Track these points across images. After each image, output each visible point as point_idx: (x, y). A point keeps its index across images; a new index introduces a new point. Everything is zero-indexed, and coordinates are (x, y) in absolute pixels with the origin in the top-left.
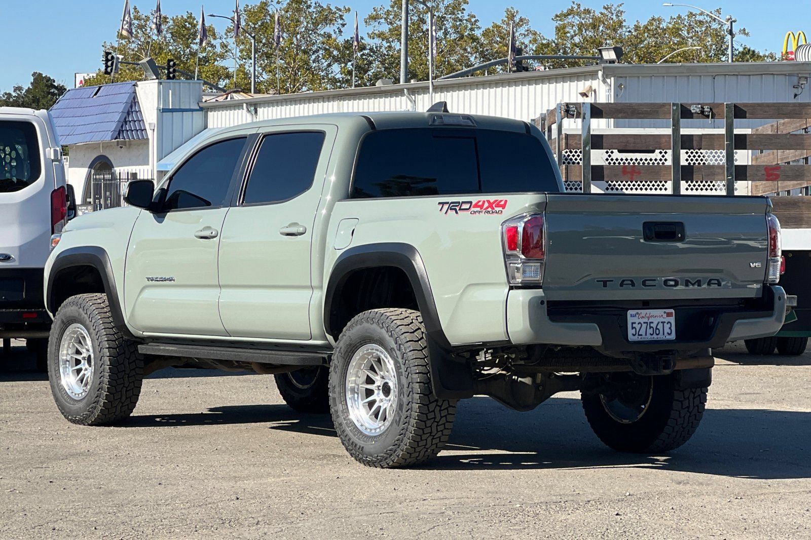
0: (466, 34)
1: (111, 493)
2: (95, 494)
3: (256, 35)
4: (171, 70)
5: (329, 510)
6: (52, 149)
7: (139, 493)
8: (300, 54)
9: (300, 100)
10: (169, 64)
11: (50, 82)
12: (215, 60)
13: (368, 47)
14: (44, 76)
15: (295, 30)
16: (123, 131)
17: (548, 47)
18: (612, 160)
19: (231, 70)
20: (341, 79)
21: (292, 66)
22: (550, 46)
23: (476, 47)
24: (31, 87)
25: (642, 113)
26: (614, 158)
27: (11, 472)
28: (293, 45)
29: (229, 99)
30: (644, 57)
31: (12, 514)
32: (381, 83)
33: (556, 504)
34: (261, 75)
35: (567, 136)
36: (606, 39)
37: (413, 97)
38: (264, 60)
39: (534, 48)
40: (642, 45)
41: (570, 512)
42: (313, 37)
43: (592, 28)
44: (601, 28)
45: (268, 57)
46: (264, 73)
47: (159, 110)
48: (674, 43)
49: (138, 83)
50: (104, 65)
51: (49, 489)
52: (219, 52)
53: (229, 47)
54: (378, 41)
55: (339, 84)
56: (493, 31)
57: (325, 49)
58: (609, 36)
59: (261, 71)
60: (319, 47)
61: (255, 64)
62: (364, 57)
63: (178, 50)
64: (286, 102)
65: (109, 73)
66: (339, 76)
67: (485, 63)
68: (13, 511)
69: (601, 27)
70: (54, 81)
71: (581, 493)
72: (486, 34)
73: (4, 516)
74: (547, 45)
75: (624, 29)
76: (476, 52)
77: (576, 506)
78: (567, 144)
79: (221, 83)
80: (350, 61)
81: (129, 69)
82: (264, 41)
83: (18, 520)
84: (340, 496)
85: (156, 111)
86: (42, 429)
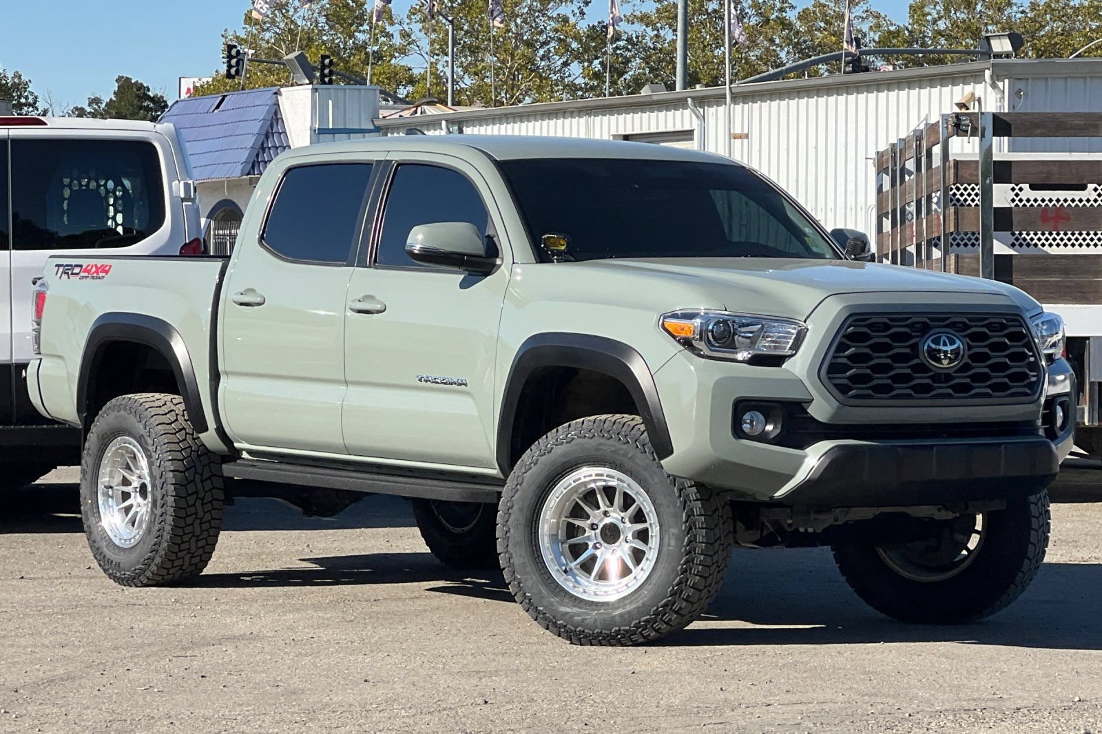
0: (774, 16)
1: (294, 693)
2: (270, 694)
3: (455, 18)
4: (327, 71)
5: (626, 719)
6: (182, 183)
7: (337, 694)
8: (522, 46)
9: (529, 115)
10: (322, 62)
11: (142, 91)
12: (392, 56)
13: (624, 37)
14: (133, 81)
15: (514, 10)
16: (259, 163)
17: (898, 36)
18: (1021, 200)
19: (416, 72)
20: (583, 85)
21: (508, 65)
22: (901, 34)
23: (788, 37)
24: (114, 99)
25: (1072, 128)
26: (1024, 199)
27: (141, 663)
28: (510, 34)
29: (419, 114)
30: (1045, 51)
31: (152, 721)
32: (649, 90)
33: (970, 712)
34: (461, 79)
35: (957, 163)
36: (986, 24)
37: (701, 110)
38: (466, 57)
39: (877, 39)
40: (1042, 33)
41: (991, 724)
42: (541, 21)
43: (965, 8)
44: (979, 8)
45: (472, 53)
46: (466, 76)
47: (312, 130)
48: (1091, 30)
49: (282, 90)
50: (226, 65)
51: (201, 687)
52: (398, 44)
53: (413, 37)
54: (638, 28)
55: (580, 93)
56: (814, 12)
57: (560, 40)
58: (992, 20)
59: (462, 73)
60: (550, 37)
61: (453, 61)
62: (618, 52)
63: (336, 42)
64: (507, 118)
65: (233, 77)
66: (580, 81)
67: (801, 62)
68: (153, 718)
69: (980, 4)
70: (149, 90)
71: (1005, 697)
72: (804, 16)
73: (140, 724)
74: (897, 34)
75: (1015, 8)
76: (789, 45)
77: (999, 716)
78: (956, 175)
79: (401, 90)
80: (597, 58)
81: (261, 71)
82: (466, 28)
83: (161, 730)
84: (640, 700)
85: (308, 133)
86: (176, 601)
